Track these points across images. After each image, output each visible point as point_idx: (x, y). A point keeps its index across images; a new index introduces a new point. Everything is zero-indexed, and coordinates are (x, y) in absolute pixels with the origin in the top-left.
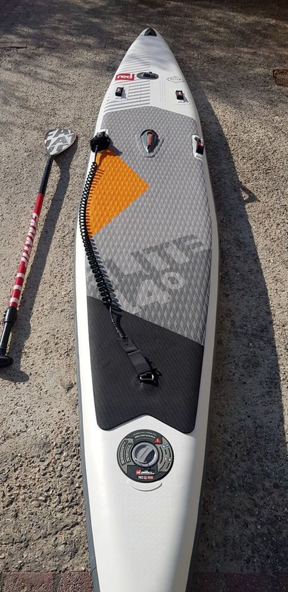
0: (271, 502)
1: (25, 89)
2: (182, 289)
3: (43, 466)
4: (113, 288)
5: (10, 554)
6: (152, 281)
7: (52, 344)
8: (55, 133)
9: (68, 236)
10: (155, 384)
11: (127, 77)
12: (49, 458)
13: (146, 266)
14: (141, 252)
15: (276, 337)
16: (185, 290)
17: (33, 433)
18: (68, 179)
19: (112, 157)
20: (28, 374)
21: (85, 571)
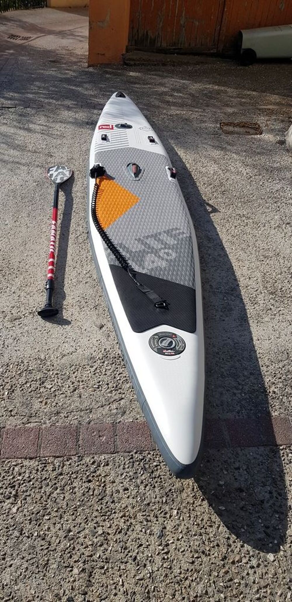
0: (250, 382)
1: (22, 138)
2: (175, 259)
3: (93, 369)
4: (127, 259)
5: (81, 416)
6: (153, 255)
7: (83, 302)
8: (55, 169)
9: (80, 237)
10: (166, 308)
11: (108, 127)
12: (96, 365)
13: (147, 246)
14: (142, 238)
15: (242, 293)
16: (177, 260)
17: (81, 353)
18: (72, 200)
19: (108, 181)
20: (70, 320)
21: (133, 421)
